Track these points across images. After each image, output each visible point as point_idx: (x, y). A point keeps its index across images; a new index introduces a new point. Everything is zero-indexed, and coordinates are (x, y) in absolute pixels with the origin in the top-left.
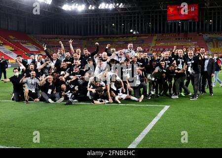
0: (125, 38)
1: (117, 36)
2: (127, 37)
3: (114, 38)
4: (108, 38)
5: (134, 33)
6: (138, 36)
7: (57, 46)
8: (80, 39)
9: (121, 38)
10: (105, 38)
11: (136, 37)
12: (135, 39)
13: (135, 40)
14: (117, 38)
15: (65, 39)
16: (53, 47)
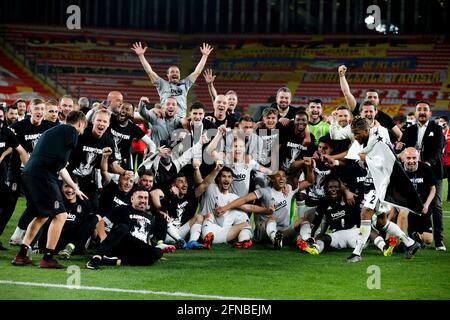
0: (344, 46)
1: (316, 38)
2: (353, 43)
3: (301, 45)
4: (277, 43)
5: (381, 28)
6: (394, 43)
7: (81, 71)
8: (170, 45)
9: (329, 47)
10: (266, 43)
11: (386, 46)
12: (382, 51)
13: (382, 55)
14: (314, 45)
15: (112, 42)
16: (65, 71)
